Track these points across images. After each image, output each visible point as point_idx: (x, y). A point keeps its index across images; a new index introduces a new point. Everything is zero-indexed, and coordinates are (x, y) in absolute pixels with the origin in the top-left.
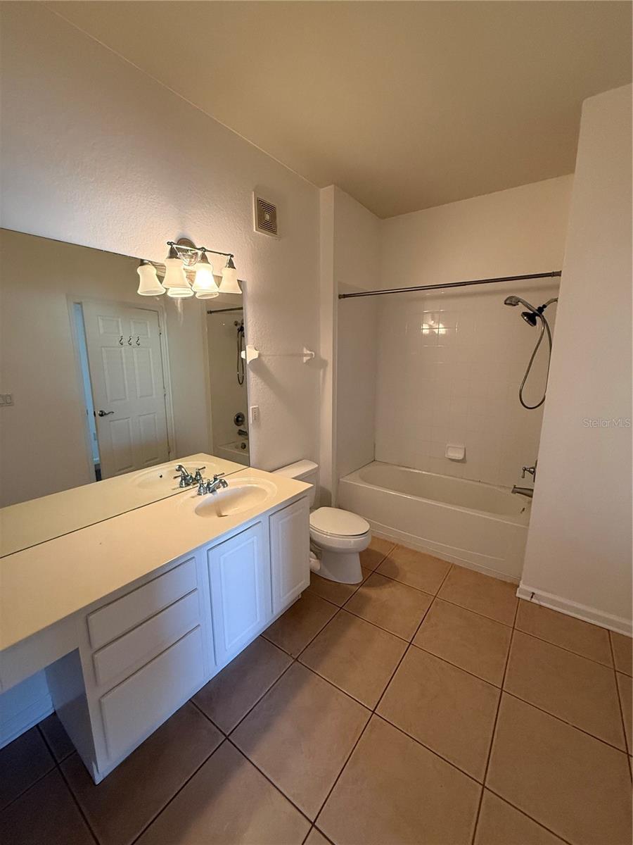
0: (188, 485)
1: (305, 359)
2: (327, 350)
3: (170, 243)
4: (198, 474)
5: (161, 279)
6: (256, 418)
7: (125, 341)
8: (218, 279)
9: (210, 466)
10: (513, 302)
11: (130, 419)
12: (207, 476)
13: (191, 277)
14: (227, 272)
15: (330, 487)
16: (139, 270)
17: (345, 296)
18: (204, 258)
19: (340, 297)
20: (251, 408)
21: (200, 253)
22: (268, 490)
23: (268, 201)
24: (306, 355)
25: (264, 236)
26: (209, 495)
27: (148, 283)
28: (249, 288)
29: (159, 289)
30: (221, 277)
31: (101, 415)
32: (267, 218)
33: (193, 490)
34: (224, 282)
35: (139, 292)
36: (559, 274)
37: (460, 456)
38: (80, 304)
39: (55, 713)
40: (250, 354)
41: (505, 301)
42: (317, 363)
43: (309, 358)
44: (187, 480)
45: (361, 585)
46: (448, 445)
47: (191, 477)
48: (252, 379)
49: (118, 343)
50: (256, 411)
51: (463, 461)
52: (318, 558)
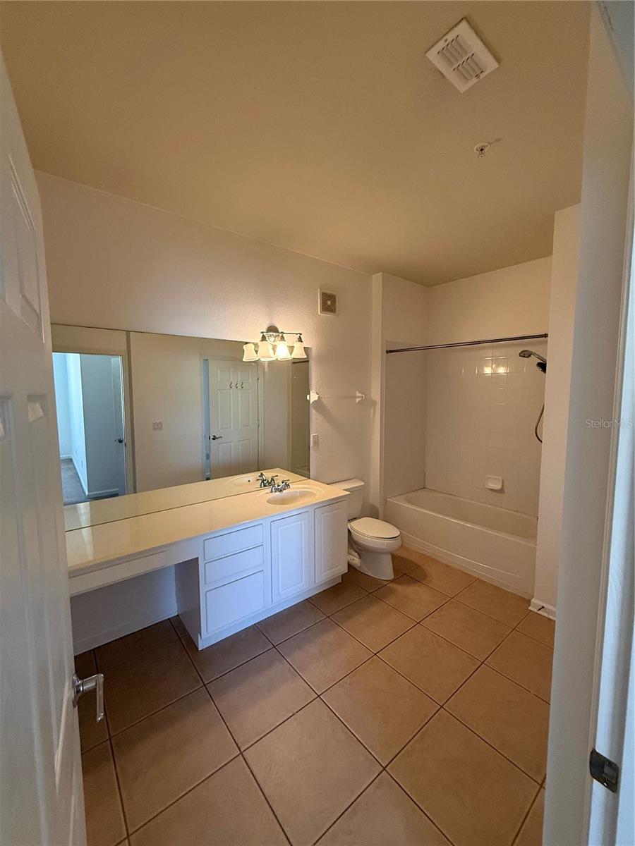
0: (265, 486)
1: (358, 400)
2: (376, 393)
3: (262, 333)
4: (272, 479)
5: (256, 352)
6: (316, 443)
7: (233, 385)
8: (291, 349)
9: (281, 475)
10: (526, 354)
11: (232, 443)
12: (278, 481)
13: (274, 348)
14: (297, 345)
15: (378, 504)
16: (245, 347)
17: (391, 351)
18: (283, 338)
19: (387, 352)
20: (312, 435)
21: (281, 335)
22: (318, 493)
23: (329, 292)
24: (358, 397)
25: (327, 316)
26: (278, 493)
27: (249, 355)
28: (314, 352)
29: (254, 357)
30: (293, 347)
31: (214, 439)
32: (329, 303)
33: (268, 490)
34: (295, 351)
35: (244, 360)
36: (546, 336)
37: (498, 487)
38: (207, 360)
39: (178, 615)
40: (313, 397)
41: (521, 353)
42: (367, 403)
43: (360, 399)
44: (266, 483)
45: (392, 581)
46: (488, 476)
47: (268, 481)
48: (314, 414)
49: (229, 387)
50: (316, 438)
51: (501, 491)
52: (360, 558)
